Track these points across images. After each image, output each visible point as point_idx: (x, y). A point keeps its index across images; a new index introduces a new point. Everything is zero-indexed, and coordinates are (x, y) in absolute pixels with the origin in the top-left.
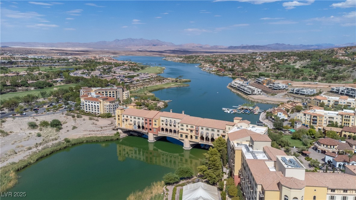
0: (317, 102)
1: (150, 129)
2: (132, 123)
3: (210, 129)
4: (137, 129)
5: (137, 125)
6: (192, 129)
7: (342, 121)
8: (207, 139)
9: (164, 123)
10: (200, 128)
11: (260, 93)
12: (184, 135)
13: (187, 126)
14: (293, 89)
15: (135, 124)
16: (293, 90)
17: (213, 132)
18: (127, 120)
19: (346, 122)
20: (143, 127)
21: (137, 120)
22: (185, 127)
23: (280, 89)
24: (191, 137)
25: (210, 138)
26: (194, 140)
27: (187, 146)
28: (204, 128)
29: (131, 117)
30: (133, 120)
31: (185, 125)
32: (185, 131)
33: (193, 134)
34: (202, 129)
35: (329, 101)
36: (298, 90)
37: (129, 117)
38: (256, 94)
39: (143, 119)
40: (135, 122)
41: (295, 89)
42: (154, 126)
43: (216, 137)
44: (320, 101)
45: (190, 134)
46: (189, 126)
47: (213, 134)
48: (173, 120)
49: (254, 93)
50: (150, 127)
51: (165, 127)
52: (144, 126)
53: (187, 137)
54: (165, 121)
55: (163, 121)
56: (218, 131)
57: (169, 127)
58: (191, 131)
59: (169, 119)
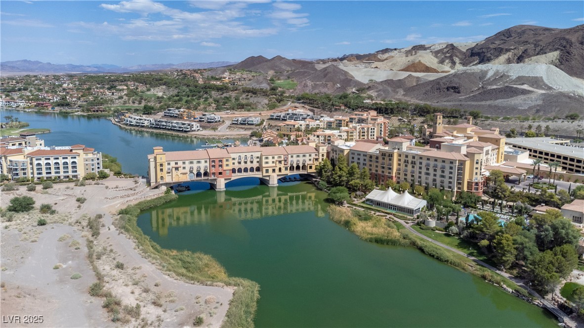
0: (291, 128)
1: (220, 173)
2: (187, 170)
3: (301, 155)
4: (195, 178)
5: (195, 172)
6: (280, 159)
7: (348, 137)
8: (298, 168)
9: (236, 162)
10: (290, 156)
11: (199, 128)
12: (270, 170)
13: (273, 158)
14: (236, 120)
15: (191, 172)
16: (238, 121)
17: (304, 158)
18: (177, 169)
19: (351, 138)
20: (206, 174)
21: (195, 166)
22: (270, 160)
23: (216, 122)
24: (280, 169)
25: (301, 165)
26: (284, 172)
27: (274, 181)
28: (295, 156)
29: (184, 163)
30: (188, 165)
31: (270, 157)
32: (271, 164)
33: (282, 166)
34: (292, 157)
35: (301, 125)
36: (244, 120)
37: (180, 164)
38: (195, 131)
39: (206, 162)
40: (191, 168)
41: (240, 119)
42: (225, 168)
43: (308, 162)
44: (294, 126)
45: (279, 166)
46: (276, 157)
47: (305, 161)
48: (249, 155)
49: (193, 129)
50: (220, 170)
51: (237, 166)
52: (208, 171)
53: (274, 171)
54: (238, 159)
55: (234, 159)
56: (310, 155)
57: (243, 166)
58: (280, 162)
59: (243, 155)
